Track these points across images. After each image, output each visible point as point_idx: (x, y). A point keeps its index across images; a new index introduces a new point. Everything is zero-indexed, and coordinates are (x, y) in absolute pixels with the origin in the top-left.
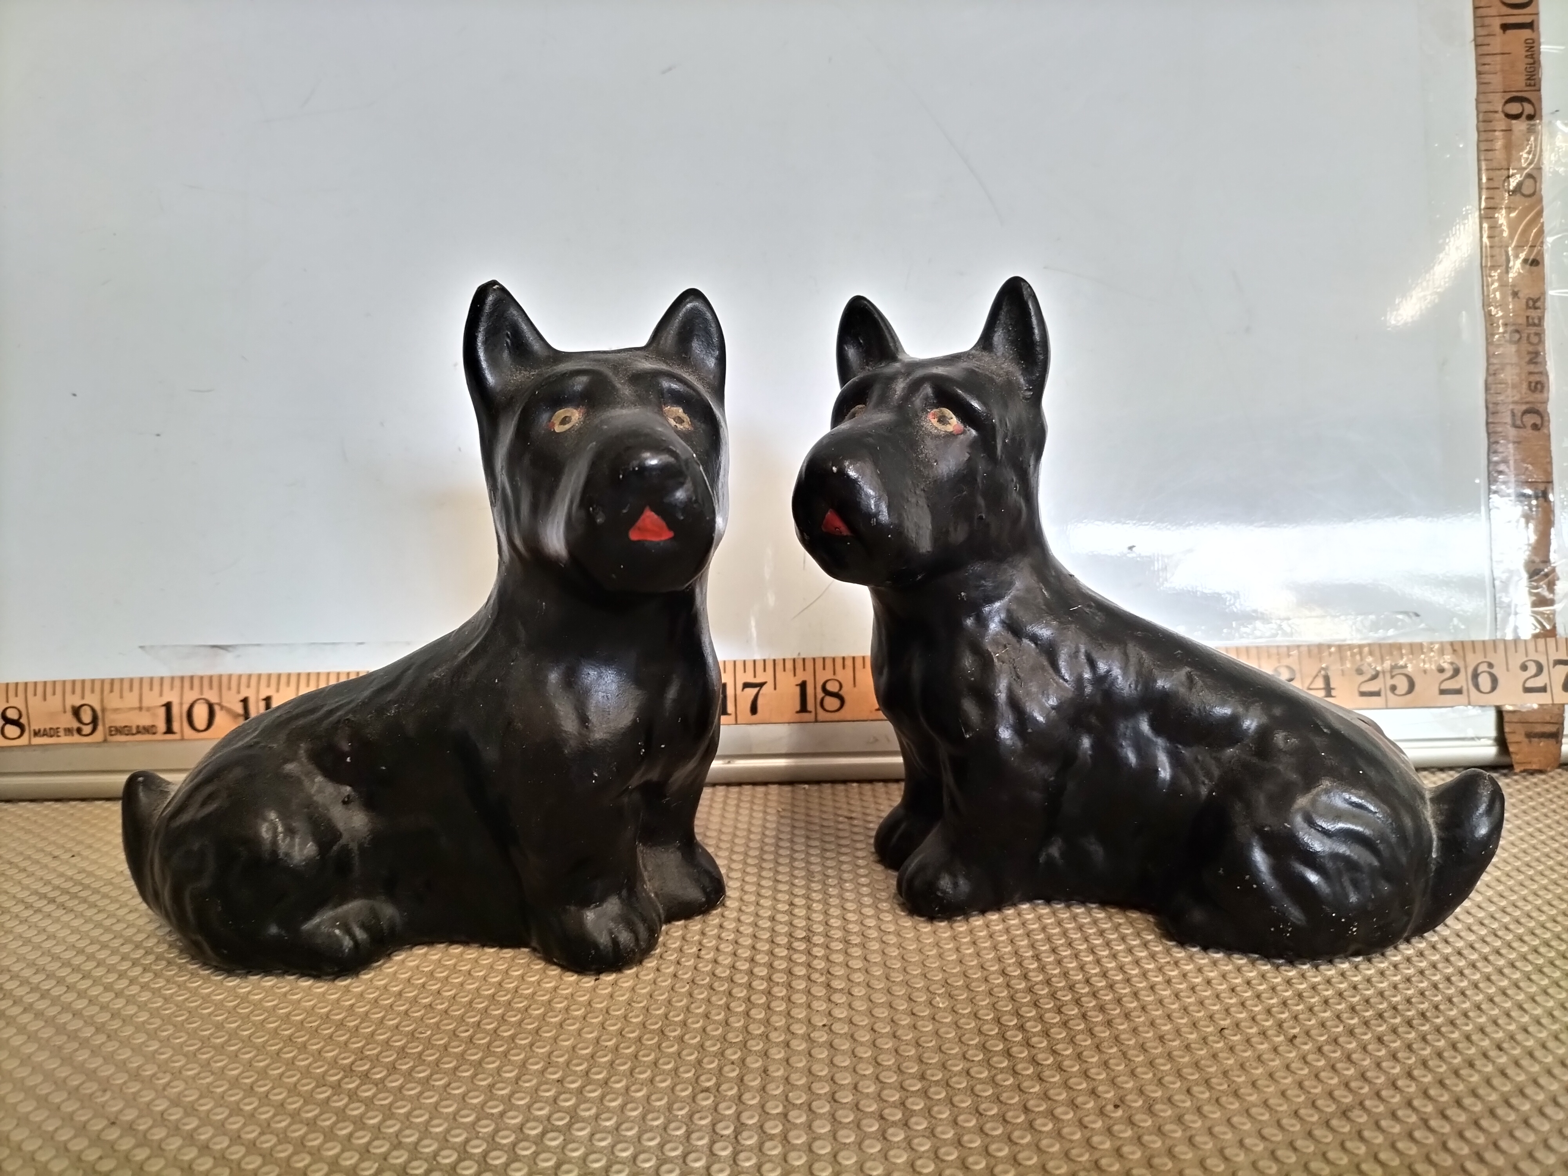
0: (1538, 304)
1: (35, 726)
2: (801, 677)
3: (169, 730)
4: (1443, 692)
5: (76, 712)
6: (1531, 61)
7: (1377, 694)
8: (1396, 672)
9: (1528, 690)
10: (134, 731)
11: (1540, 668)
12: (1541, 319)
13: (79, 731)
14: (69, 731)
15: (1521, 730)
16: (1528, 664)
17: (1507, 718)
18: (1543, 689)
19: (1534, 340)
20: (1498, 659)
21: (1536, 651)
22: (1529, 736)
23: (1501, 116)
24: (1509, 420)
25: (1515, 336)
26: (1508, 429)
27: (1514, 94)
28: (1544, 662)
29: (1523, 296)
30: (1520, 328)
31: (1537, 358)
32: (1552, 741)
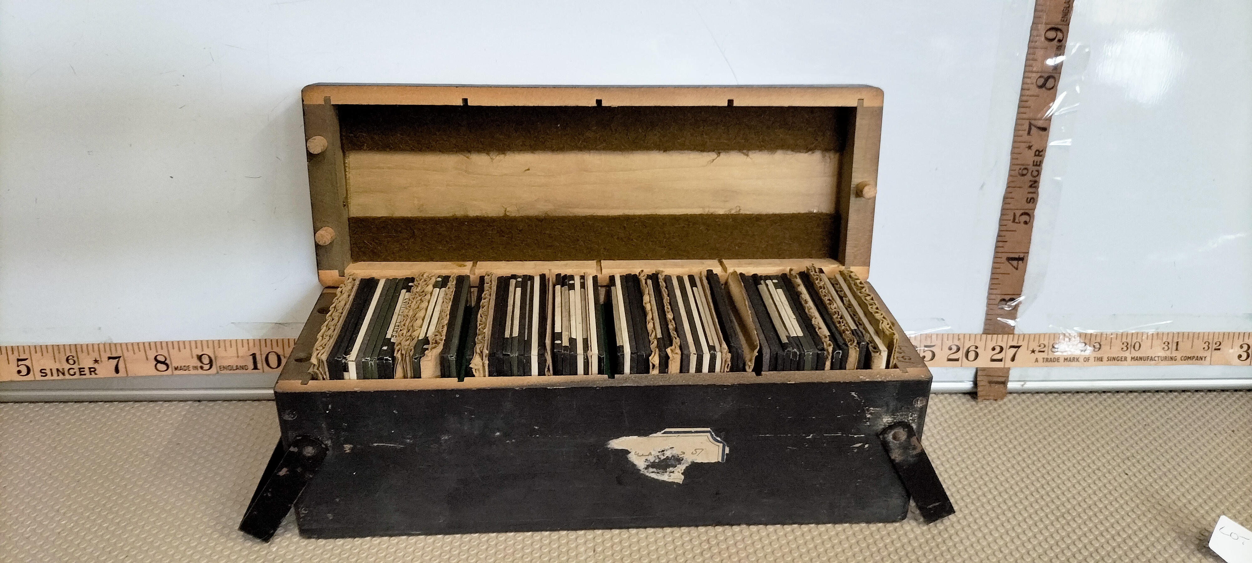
0: (1040, 154)
1: (175, 364)
3: (256, 368)
4: (949, 360)
5: (200, 358)
6: (1067, 6)
8: (926, 349)
9: (992, 360)
10: (235, 368)
11: (1001, 349)
12: (1041, 162)
13: (202, 368)
14: (195, 368)
15: (986, 379)
16: (996, 347)
17: (978, 373)
18: (1001, 360)
19: (1035, 173)
20: (980, 345)
21: (1002, 341)
22: (990, 383)
23: (1043, 39)
24: (1012, 218)
25: (1025, 172)
26: (1010, 223)
27: (1053, 26)
28: (1004, 347)
29: (1034, 149)
30: (1029, 167)
31: (1034, 184)
32: (1002, 386)
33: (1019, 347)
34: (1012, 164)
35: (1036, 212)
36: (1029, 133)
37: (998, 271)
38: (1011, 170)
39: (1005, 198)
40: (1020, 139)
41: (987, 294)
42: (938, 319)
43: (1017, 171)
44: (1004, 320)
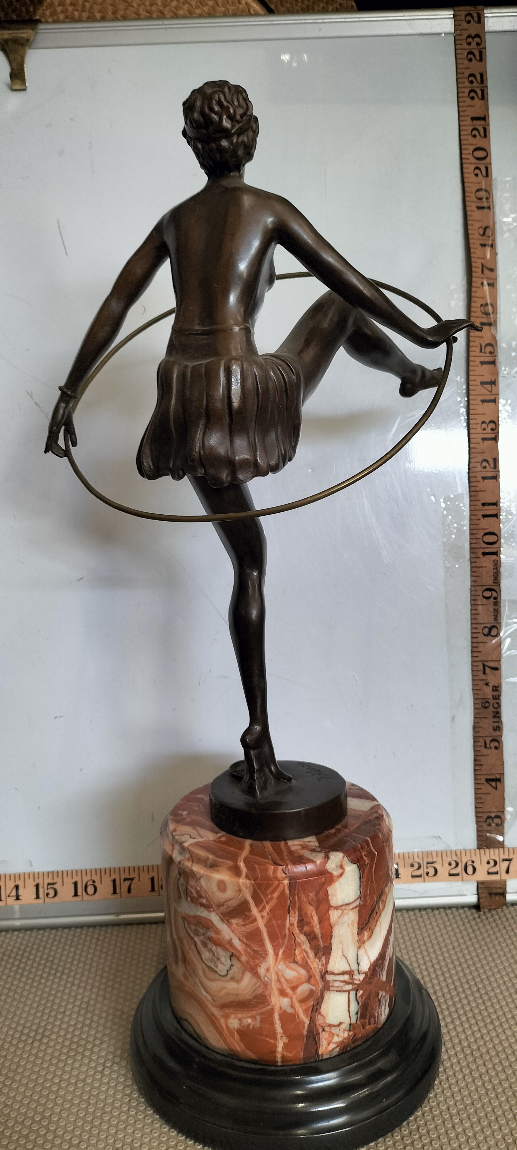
0: (498, 689)
2: (152, 874)
4: (450, 875)
6: (496, 571)
7: (420, 876)
8: (429, 865)
9: (489, 873)
11: (496, 863)
12: (499, 696)
15: (488, 891)
16: (490, 861)
17: (480, 886)
18: (497, 873)
19: (496, 706)
20: (476, 859)
21: (494, 854)
22: (490, 894)
23: (482, 598)
24: (483, 744)
25: (487, 705)
26: (483, 749)
27: (488, 587)
28: (497, 860)
29: (491, 685)
30: (489, 701)
31: (497, 715)
32: (502, 897)
33: (510, 860)
34: (475, 699)
35: (504, 739)
36: (484, 673)
37: (480, 791)
38: (475, 704)
39: (474, 728)
40: (477, 678)
41: (474, 813)
42: (435, 837)
43: (480, 704)
44: (493, 835)
